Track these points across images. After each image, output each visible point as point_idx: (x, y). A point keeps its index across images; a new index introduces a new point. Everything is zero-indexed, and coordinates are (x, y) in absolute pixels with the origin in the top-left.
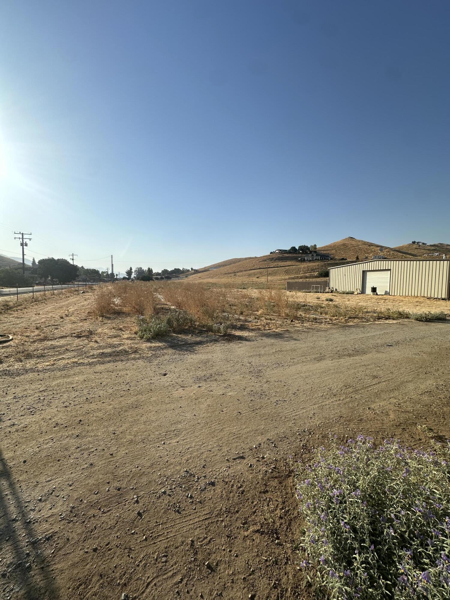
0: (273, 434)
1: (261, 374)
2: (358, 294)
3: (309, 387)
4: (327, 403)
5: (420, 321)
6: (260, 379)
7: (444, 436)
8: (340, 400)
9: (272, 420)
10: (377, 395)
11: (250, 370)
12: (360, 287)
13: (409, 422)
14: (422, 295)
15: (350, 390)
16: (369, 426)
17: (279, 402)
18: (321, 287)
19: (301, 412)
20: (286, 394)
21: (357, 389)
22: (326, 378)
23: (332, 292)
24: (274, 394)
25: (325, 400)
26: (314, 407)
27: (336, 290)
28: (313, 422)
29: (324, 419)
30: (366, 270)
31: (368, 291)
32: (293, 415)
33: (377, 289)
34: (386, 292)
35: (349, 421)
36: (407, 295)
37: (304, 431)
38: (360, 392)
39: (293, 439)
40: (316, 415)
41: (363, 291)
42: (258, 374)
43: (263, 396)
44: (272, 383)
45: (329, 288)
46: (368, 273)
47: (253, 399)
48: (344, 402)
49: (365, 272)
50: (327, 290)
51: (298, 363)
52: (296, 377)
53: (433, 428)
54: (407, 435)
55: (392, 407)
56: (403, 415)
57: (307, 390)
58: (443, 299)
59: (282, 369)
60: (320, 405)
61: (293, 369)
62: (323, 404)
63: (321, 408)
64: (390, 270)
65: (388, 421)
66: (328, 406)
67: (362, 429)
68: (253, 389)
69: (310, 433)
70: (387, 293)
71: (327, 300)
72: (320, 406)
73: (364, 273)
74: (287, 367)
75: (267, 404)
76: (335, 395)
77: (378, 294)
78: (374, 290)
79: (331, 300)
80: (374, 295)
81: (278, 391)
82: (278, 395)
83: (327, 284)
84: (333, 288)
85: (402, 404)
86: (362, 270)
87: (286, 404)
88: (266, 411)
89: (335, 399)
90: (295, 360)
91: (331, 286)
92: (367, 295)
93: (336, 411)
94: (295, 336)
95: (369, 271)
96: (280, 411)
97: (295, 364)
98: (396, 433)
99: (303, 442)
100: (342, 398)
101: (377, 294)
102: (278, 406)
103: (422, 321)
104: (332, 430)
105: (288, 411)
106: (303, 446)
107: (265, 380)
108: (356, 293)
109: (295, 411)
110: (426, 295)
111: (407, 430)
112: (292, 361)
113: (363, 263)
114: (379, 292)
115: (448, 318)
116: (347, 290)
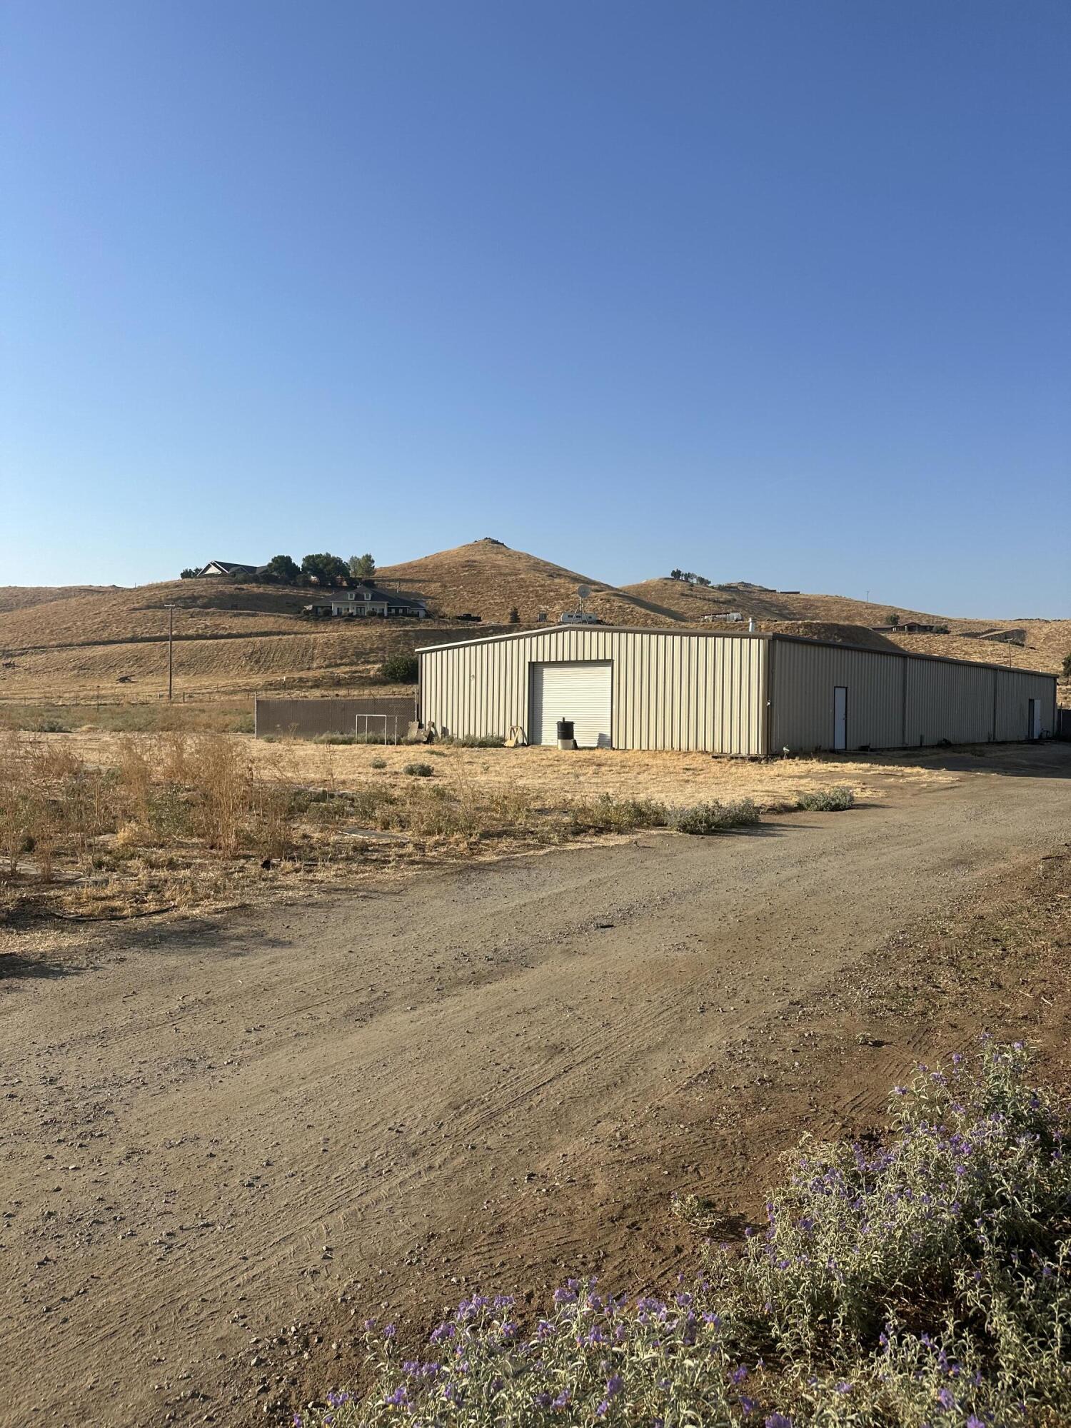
0: (140, 1396)
1: (106, 1125)
2: (516, 746)
3: (315, 1138)
4: (383, 1191)
5: (692, 833)
6: (96, 1147)
7: (743, 1216)
8: (431, 1167)
9: (140, 1333)
10: (559, 1119)
11: (47, 1117)
12: (523, 721)
13: (649, 1196)
14: (701, 747)
15: (471, 1118)
16: (524, 1248)
17: (179, 1240)
18: (391, 720)
19: (274, 1260)
20: (214, 1192)
21: (494, 1108)
22: (386, 1090)
23: (430, 739)
24: (160, 1206)
25: (375, 1183)
26: (329, 1220)
27: (445, 731)
28: (322, 1291)
29: (365, 1264)
30: (540, 660)
31: (550, 734)
32: (239, 1280)
33: (576, 728)
34: (602, 736)
35: (460, 1246)
36: (660, 746)
37: (282, 1342)
38: (504, 1119)
39: (233, 1390)
40: (336, 1257)
41: (533, 737)
42: (90, 1127)
43: (104, 1229)
44: (152, 1158)
45: (421, 726)
46: (548, 673)
47: (52, 1254)
48: (447, 1172)
49: (538, 668)
50: (413, 733)
51: (278, 1045)
52: (262, 1108)
53: (714, 1198)
54: (641, 1247)
55: (601, 1153)
56: (633, 1174)
57: (306, 1154)
58: (753, 759)
59: (203, 1082)
60: (355, 1207)
61: (256, 1074)
62: (367, 1199)
63: (359, 1220)
64: (610, 663)
65: (586, 1208)
66: (384, 1207)
67: (503, 1264)
68: (56, 1202)
69: (306, 1344)
70: (604, 742)
71: (411, 771)
72: (354, 1214)
73: (535, 669)
74: (228, 1072)
75: (118, 1265)
76: (414, 1154)
77: (579, 745)
78: (566, 730)
79: (426, 772)
80: (565, 748)
81: (179, 1187)
82: (176, 1209)
83: (412, 710)
84: (433, 725)
85: (632, 1136)
86: (528, 660)
87: (215, 1235)
88: (113, 1299)
89: (414, 1169)
90: (265, 1035)
91: (426, 719)
92: (547, 749)
93: (415, 1220)
94: (274, 928)
95: (551, 664)
96: (181, 1278)
97: (263, 1050)
98: (610, 1249)
99: (271, 1395)
100: (438, 1161)
101: (576, 747)
102: (171, 1258)
103: (698, 833)
104: (394, 1302)
105: (216, 1273)
106: (272, 1410)
107: (120, 1150)
108: (510, 743)
109: (249, 1263)
110: (709, 749)
111: (644, 1227)
112: (253, 1037)
113: (531, 636)
114: (581, 737)
115: (764, 819)
116: (480, 734)
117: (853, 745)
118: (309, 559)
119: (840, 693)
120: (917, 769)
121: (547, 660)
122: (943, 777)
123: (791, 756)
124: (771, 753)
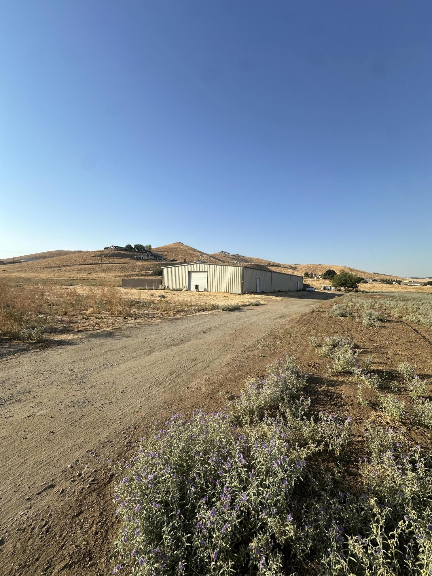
0: (95, 442)
1: (85, 380)
3: (137, 381)
4: (154, 393)
5: (225, 311)
6: (84, 385)
7: (235, 395)
8: (165, 387)
9: (95, 428)
10: (194, 375)
11: (71, 378)
12: (186, 285)
13: (214, 391)
14: (228, 291)
15: (174, 375)
16: (186, 404)
17: (105, 405)
18: (155, 284)
19: (127, 409)
20: (113, 394)
21: (179, 373)
22: (154, 370)
23: (164, 289)
24: (99, 398)
25: (152, 391)
26: (141, 400)
27: (168, 287)
28: (139, 416)
29: (149, 409)
31: (193, 288)
32: (119, 414)
33: (199, 287)
35: (171, 404)
36: (218, 291)
37: (130, 428)
38: (182, 375)
39: (118, 439)
40: (142, 408)
41: (189, 289)
42: (82, 380)
43: (86, 404)
44: (97, 387)
46: (193, 274)
47: (73, 411)
48: (168, 388)
50: (160, 287)
51: (128, 360)
52: (124, 375)
53: (229, 391)
54: (212, 402)
55: (204, 382)
56: (211, 386)
57: (135, 385)
58: (239, 294)
59: (110, 369)
60: (147, 396)
61: (123, 367)
62: (150, 394)
63: (148, 399)
64: (207, 272)
65: (200, 394)
66: (154, 396)
67: (181, 408)
68: (73, 399)
69: (135, 428)
70: (206, 290)
71: (160, 296)
72: (147, 398)
73: (190, 273)
74: (116, 366)
75: (89, 412)
76: (161, 384)
78: (197, 287)
79: (163, 297)
80: (197, 291)
81: (104, 393)
82: (103, 399)
83: (160, 282)
84: (165, 286)
85: (211, 378)
86: (188, 271)
87: (113, 404)
88: (88, 420)
89: (161, 387)
90: (125, 358)
91: (164, 284)
92: (192, 291)
93: (161, 399)
94: (127, 333)
96: (105, 415)
97: (125, 361)
98: (206, 403)
99: (127, 440)
100: (166, 385)
101: (199, 291)
102: (102, 410)
103: (227, 311)
104: (156, 417)
105: (113, 413)
106: (127, 443)
107: (90, 386)
108: (184, 290)
109: (122, 410)
111: (213, 398)
112: (122, 358)
113: (189, 265)
114: (200, 289)
115: (241, 308)
116: (177, 288)
117: (260, 291)
118: (135, 245)
119: (258, 280)
120: (274, 297)
121: (192, 271)
122: (279, 298)
123: (247, 294)
124: (243, 293)
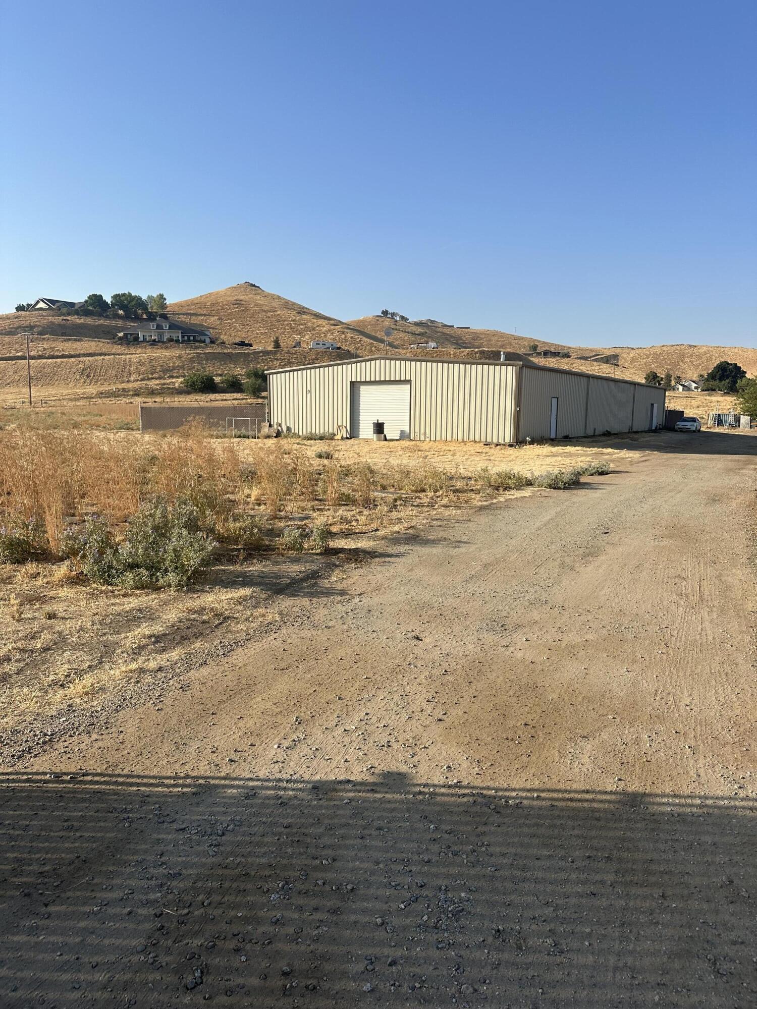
2: (342, 438)
5: (555, 488)
12: (346, 422)
18: (253, 423)
23: (278, 434)
27: (289, 429)
30: (359, 380)
31: (366, 430)
33: (385, 427)
34: (402, 432)
41: (353, 433)
45: (270, 426)
46: (363, 389)
49: (357, 385)
50: (265, 430)
58: (511, 446)
64: (409, 382)
70: (404, 436)
71: (320, 456)
73: (354, 386)
77: (388, 438)
78: (379, 428)
79: (329, 456)
80: (379, 440)
83: (261, 414)
84: (280, 425)
86: (349, 380)
91: (275, 421)
92: (366, 441)
95: (366, 383)
108: (339, 437)
113: (352, 363)
114: (389, 432)
116: (318, 430)
117: (560, 436)
119: (555, 401)
121: (363, 380)
123: (532, 443)
124: (519, 441)
